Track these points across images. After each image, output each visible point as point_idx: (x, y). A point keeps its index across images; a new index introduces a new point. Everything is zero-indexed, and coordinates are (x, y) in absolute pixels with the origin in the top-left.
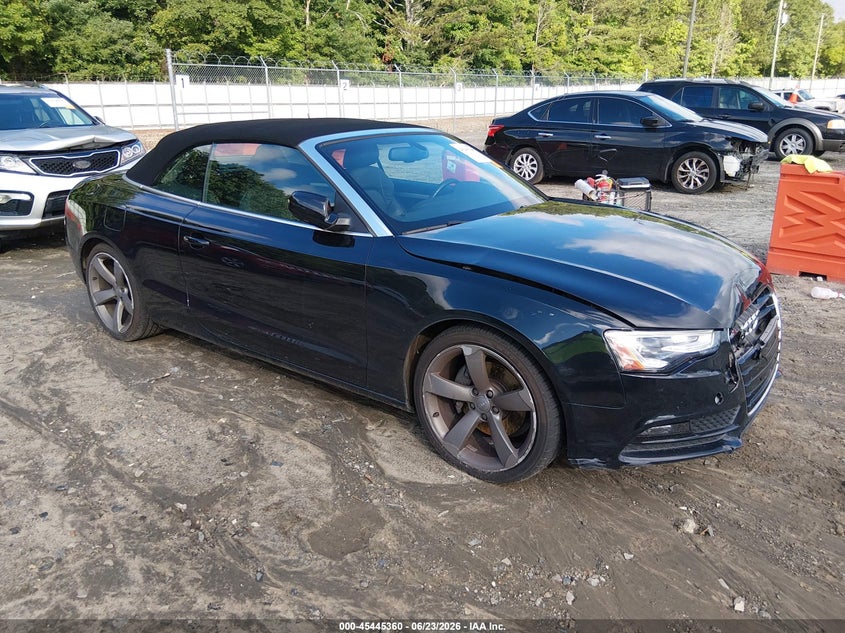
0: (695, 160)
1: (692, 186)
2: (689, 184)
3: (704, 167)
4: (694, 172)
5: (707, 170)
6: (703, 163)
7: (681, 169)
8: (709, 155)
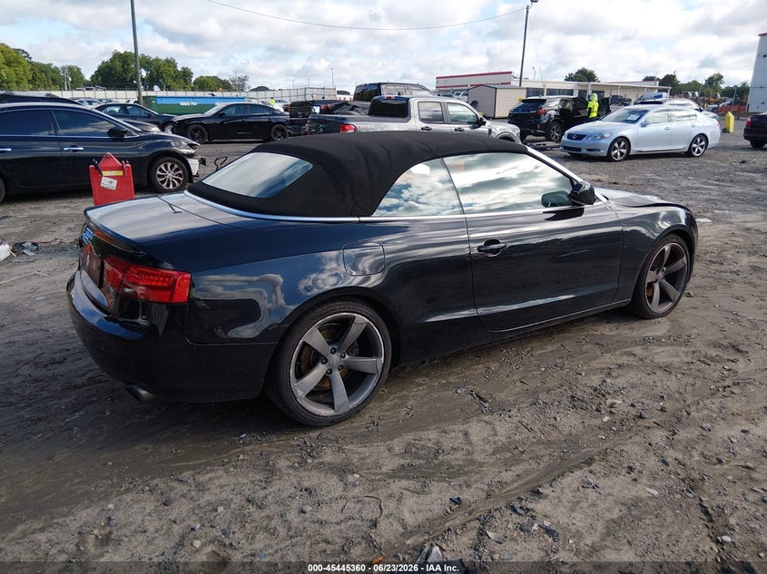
0: (169, 165)
1: (171, 187)
2: (168, 185)
3: (177, 170)
4: (170, 175)
5: (181, 172)
6: (176, 166)
7: (159, 173)
8: (178, 159)
